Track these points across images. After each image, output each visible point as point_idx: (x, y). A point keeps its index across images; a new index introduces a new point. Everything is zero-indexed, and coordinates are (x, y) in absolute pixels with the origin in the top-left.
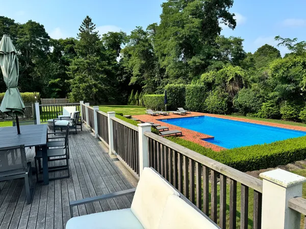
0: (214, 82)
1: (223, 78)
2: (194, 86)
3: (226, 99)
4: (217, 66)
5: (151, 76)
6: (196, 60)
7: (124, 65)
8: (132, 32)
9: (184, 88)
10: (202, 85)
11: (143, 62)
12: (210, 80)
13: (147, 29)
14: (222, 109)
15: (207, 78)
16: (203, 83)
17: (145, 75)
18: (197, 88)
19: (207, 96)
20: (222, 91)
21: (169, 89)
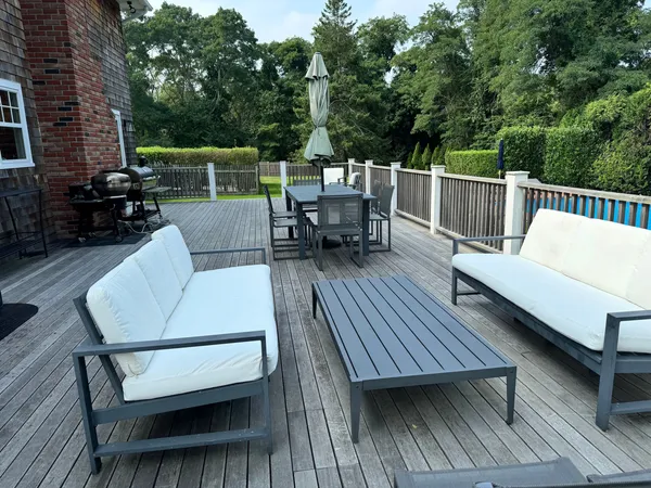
0: (618, 119)
1: (643, 111)
2: (568, 130)
3: (645, 160)
4: (629, 83)
5: (463, 111)
6: (578, 69)
7: (401, 90)
8: (423, 19)
9: (543, 136)
10: (589, 126)
11: (447, 81)
12: (610, 115)
13: (458, 8)
14: (633, 183)
15: (602, 113)
16: (590, 124)
17: (450, 108)
18: (574, 136)
19: (599, 152)
20: (636, 142)
21: (507, 137)
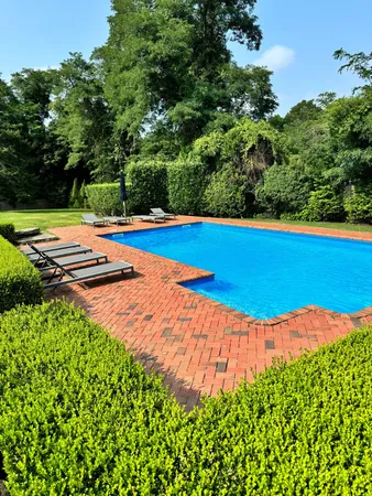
0: (218, 154)
1: (237, 145)
2: (182, 164)
3: (243, 187)
4: (224, 122)
5: (106, 150)
6: (186, 108)
7: (56, 133)
8: (63, 64)
9: (164, 170)
10: (197, 161)
11: (89, 123)
12: (212, 150)
13: (91, 59)
14: (235, 208)
15: (206, 148)
16: (199, 157)
17: (96, 148)
18: (188, 169)
19: (208, 182)
20: (234, 173)
21: (134, 171)
